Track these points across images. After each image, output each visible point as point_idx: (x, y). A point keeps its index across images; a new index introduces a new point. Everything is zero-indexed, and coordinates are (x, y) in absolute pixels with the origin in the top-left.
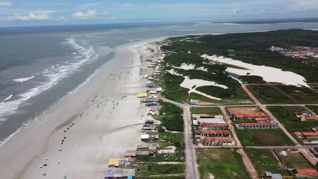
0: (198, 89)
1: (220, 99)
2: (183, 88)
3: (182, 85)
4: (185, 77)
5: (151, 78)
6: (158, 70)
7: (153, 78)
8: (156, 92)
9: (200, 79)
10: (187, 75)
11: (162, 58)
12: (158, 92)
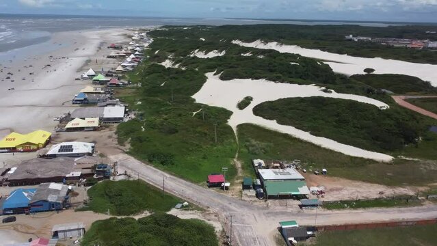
0: (260, 110)
1: (386, 158)
2: (206, 106)
3: (200, 97)
4: (207, 75)
5: (101, 77)
6: (130, 62)
7: (108, 79)
8: (96, 124)
9: (257, 78)
10: (210, 69)
11: (146, 45)
12: (106, 122)
